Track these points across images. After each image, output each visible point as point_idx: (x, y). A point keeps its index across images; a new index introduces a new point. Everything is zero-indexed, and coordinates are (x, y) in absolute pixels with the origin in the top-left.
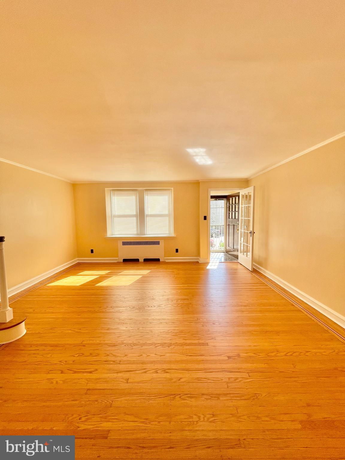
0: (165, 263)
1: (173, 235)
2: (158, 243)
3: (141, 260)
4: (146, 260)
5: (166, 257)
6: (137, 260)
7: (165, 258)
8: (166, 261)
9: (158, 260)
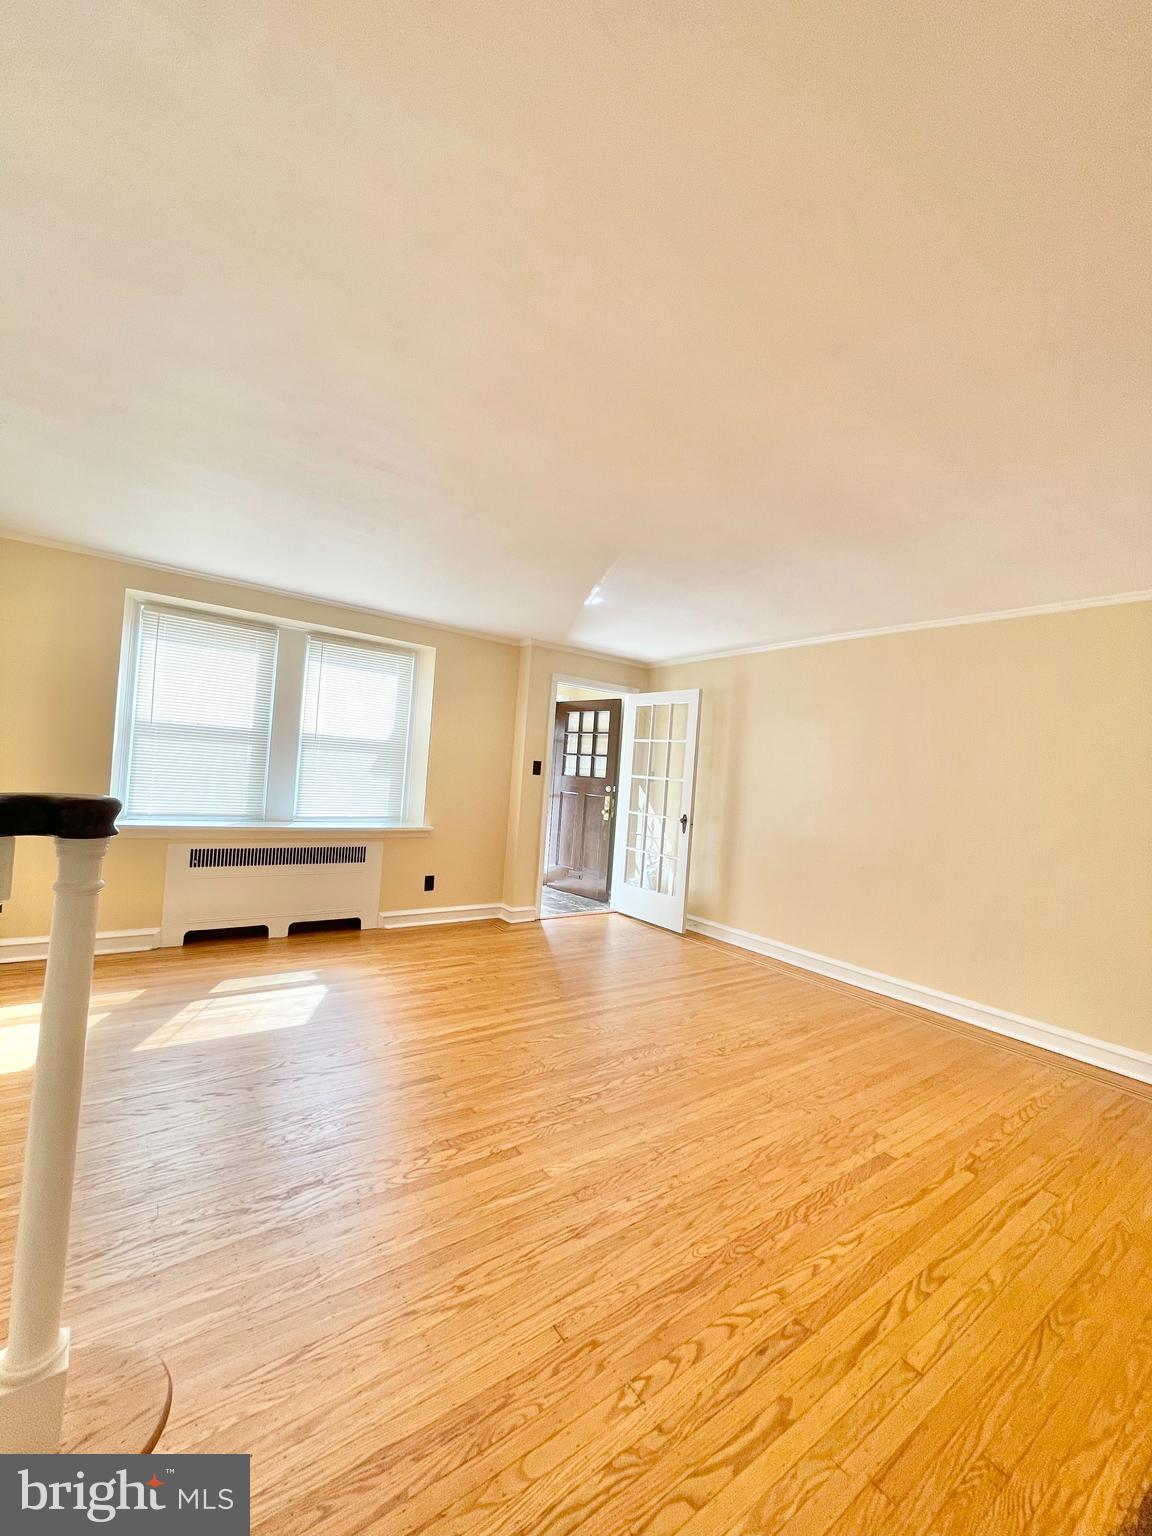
0: (380, 935)
1: (418, 822)
2: (355, 855)
3: (278, 930)
4: (299, 930)
5: (387, 910)
6: (259, 933)
7: (383, 914)
8: (387, 927)
9: (353, 925)
